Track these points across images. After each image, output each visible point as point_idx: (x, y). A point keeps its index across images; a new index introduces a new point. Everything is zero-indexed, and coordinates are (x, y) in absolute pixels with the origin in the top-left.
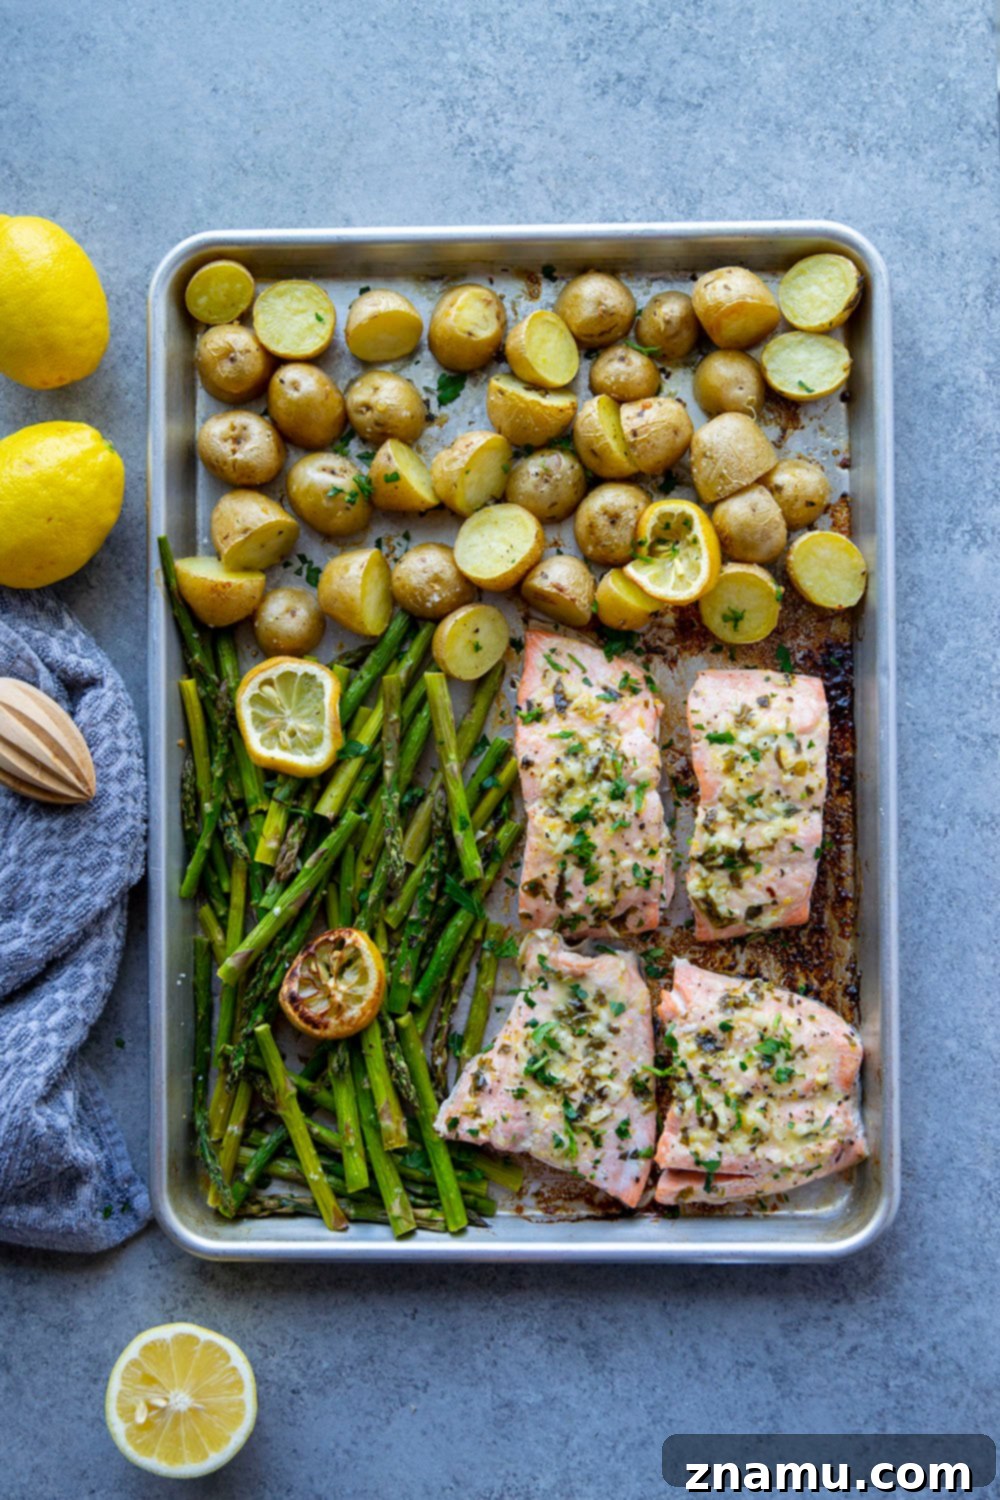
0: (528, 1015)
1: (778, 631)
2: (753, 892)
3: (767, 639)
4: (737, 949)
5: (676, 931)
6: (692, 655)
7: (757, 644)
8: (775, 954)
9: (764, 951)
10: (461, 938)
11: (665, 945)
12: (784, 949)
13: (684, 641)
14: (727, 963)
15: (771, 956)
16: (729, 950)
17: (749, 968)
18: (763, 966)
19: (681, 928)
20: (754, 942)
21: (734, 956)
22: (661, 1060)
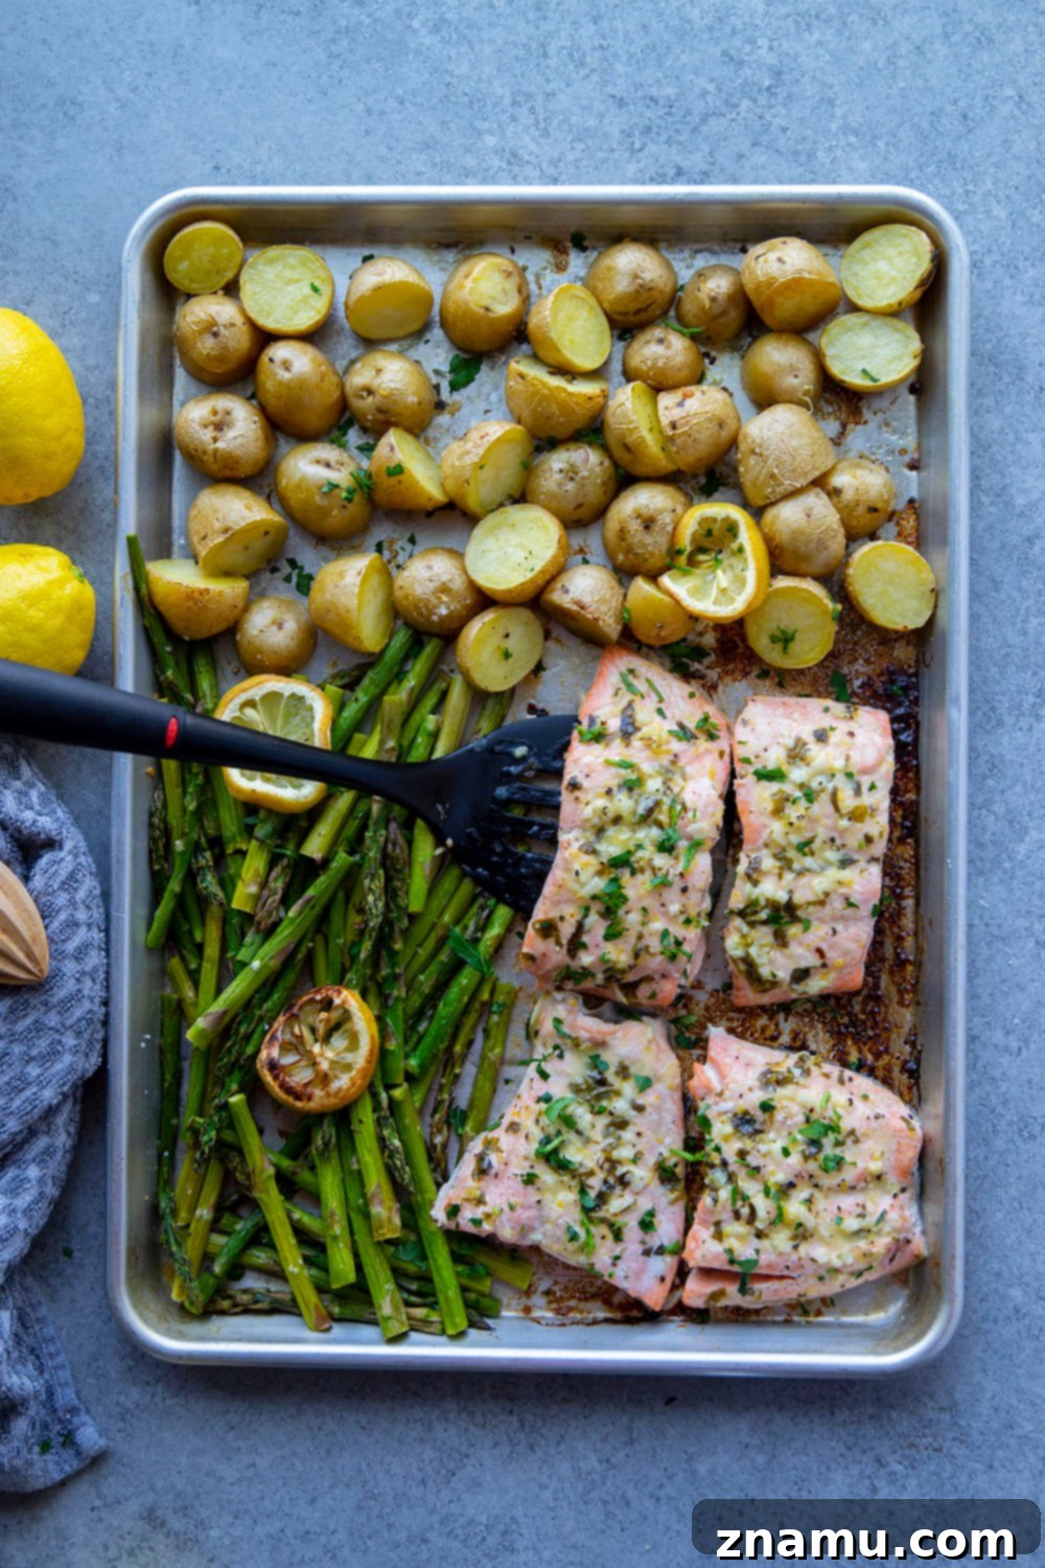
0: (541, 1088)
1: (832, 655)
2: (800, 953)
3: (821, 664)
4: (781, 1017)
5: (712, 995)
6: (735, 680)
7: (809, 669)
8: (824, 1023)
9: (812, 1020)
10: (466, 999)
11: (699, 1011)
12: (834, 1018)
13: (725, 665)
14: (769, 1033)
15: (820, 1026)
16: (771, 1018)
17: (794, 1039)
18: (810, 1037)
19: (717, 991)
20: (800, 1009)
21: (777, 1025)
22: (691, 1143)
